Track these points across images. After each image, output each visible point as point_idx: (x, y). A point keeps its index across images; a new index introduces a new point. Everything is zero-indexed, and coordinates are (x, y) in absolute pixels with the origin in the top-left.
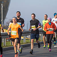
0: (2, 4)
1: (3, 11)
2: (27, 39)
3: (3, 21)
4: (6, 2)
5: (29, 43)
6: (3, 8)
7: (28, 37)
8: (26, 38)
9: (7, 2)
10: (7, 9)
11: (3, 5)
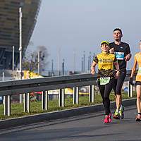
0: (20, 9)
1: (22, 25)
2: (82, 95)
3: (22, 50)
4: (30, 3)
5: (86, 105)
6: (22, 18)
7: (85, 90)
8: (80, 93)
9: (32, 3)
10: (33, 22)
11: (22, 11)
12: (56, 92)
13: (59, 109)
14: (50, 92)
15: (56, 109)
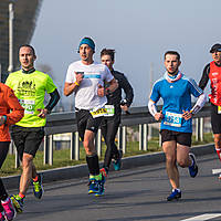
0: (11, 6)
1: (14, 31)
6: (14, 20)
11: (13, 9)
12: (67, 137)
13: (70, 163)
14: (57, 137)
15: (65, 163)
